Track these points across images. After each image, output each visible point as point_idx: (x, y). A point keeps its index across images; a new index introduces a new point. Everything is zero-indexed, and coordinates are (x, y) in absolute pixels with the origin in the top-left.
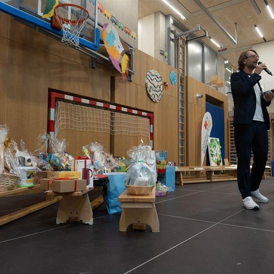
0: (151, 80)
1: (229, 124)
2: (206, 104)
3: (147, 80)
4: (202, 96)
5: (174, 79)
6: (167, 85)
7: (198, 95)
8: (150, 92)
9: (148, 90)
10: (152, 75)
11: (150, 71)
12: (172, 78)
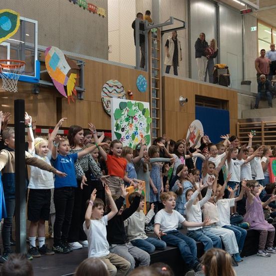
0: (108, 93)
1: (238, 131)
2: (196, 108)
3: (103, 94)
4: (187, 100)
5: (142, 86)
6: (131, 95)
7: (181, 99)
8: (107, 107)
9: (105, 105)
10: (110, 87)
11: (107, 82)
12: (139, 85)
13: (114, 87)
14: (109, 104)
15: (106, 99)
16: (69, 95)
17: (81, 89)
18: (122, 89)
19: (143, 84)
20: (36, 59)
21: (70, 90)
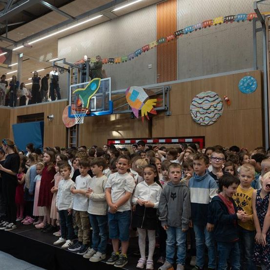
0: (197, 105)
5: (249, 86)
6: (228, 101)
8: (196, 117)
9: (193, 116)
10: (200, 99)
11: (198, 95)
12: (243, 87)
13: (206, 98)
14: (198, 115)
15: (194, 110)
16: (143, 115)
17: (163, 108)
18: (217, 97)
19: (251, 84)
20: (110, 100)
21: (144, 112)
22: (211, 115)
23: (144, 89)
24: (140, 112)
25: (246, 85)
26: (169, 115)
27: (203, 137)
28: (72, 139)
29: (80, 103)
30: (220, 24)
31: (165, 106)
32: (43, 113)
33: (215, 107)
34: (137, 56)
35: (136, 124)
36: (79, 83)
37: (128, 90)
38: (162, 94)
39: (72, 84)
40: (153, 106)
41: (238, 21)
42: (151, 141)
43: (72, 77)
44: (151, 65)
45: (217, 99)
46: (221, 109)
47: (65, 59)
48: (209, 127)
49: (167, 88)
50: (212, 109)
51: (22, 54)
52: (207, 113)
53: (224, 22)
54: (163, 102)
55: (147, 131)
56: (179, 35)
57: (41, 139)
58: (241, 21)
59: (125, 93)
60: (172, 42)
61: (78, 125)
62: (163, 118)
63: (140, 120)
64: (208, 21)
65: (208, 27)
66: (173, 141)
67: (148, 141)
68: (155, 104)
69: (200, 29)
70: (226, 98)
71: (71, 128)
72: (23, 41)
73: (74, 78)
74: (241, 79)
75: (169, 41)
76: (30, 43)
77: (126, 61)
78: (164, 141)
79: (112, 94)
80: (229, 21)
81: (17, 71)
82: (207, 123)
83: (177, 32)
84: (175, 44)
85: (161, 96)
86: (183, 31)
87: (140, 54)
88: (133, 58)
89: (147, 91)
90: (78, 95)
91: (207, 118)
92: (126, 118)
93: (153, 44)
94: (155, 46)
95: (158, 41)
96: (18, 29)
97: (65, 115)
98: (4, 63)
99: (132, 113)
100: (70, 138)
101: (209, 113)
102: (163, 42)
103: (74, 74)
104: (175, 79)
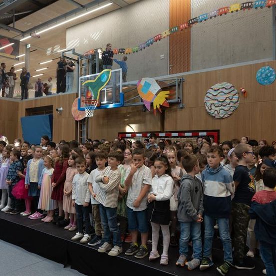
0: (212, 97)
3: (206, 99)
5: (267, 77)
6: (244, 92)
8: (210, 110)
9: (207, 108)
10: (215, 90)
11: (212, 87)
12: (261, 78)
13: (221, 90)
14: (213, 107)
15: (209, 102)
16: (155, 108)
17: (175, 100)
18: (233, 88)
19: (269, 75)
20: (121, 92)
21: (156, 105)
22: (226, 108)
23: (156, 81)
24: (152, 104)
25: (264, 76)
26: (182, 108)
27: (218, 131)
28: (81, 132)
29: (89, 95)
30: (237, 11)
31: (179, 98)
32: (52, 106)
33: (231, 100)
34: (149, 46)
35: (148, 117)
36: (89, 74)
37: (140, 81)
38: (175, 86)
39: (81, 76)
40: (166, 98)
41: (256, 8)
42: (163, 135)
43: (81, 68)
44: (163, 55)
45: (233, 91)
46: (238, 101)
47: (74, 49)
48: (224, 120)
49: (181, 80)
50: (228, 101)
51: (30, 45)
52: (222, 105)
53: (241, 9)
54: (176, 94)
55: (159, 124)
56: (193, 23)
57: (50, 132)
58: (259, 8)
59: (136, 85)
60: (186, 31)
61: (88, 118)
62: (176, 110)
63: (152, 113)
64: (224, 8)
65: (223, 15)
66: (187, 134)
67: (161, 135)
68: (167, 96)
69: (215, 16)
70: (243, 90)
71: (81, 121)
72: (30, 31)
73: (83, 69)
74: (259, 69)
75: (182, 30)
76: (38, 33)
77: (137, 51)
78: (176, 134)
79: (123, 86)
80: (246, 7)
81: (24, 62)
82: (221, 116)
83: (191, 20)
84: (189, 33)
85: (174, 88)
86: (198, 19)
87: (152, 44)
88: (144, 48)
89: (159, 82)
90: (88, 87)
91: (222, 111)
92: (138, 111)
93: (166, 33)
94: (168, 36)
95: (170, 30)
96: (25, 18)
97: (74, 108)
98: (11, 54)
99: (144, 105)
100: (80, 131)
101: (224, 106)
102: (176, 31)
103: (83, 65)
104: (188, 70)
